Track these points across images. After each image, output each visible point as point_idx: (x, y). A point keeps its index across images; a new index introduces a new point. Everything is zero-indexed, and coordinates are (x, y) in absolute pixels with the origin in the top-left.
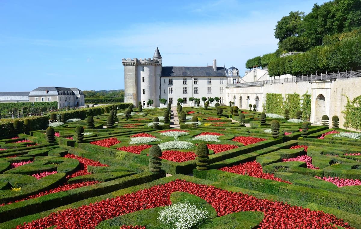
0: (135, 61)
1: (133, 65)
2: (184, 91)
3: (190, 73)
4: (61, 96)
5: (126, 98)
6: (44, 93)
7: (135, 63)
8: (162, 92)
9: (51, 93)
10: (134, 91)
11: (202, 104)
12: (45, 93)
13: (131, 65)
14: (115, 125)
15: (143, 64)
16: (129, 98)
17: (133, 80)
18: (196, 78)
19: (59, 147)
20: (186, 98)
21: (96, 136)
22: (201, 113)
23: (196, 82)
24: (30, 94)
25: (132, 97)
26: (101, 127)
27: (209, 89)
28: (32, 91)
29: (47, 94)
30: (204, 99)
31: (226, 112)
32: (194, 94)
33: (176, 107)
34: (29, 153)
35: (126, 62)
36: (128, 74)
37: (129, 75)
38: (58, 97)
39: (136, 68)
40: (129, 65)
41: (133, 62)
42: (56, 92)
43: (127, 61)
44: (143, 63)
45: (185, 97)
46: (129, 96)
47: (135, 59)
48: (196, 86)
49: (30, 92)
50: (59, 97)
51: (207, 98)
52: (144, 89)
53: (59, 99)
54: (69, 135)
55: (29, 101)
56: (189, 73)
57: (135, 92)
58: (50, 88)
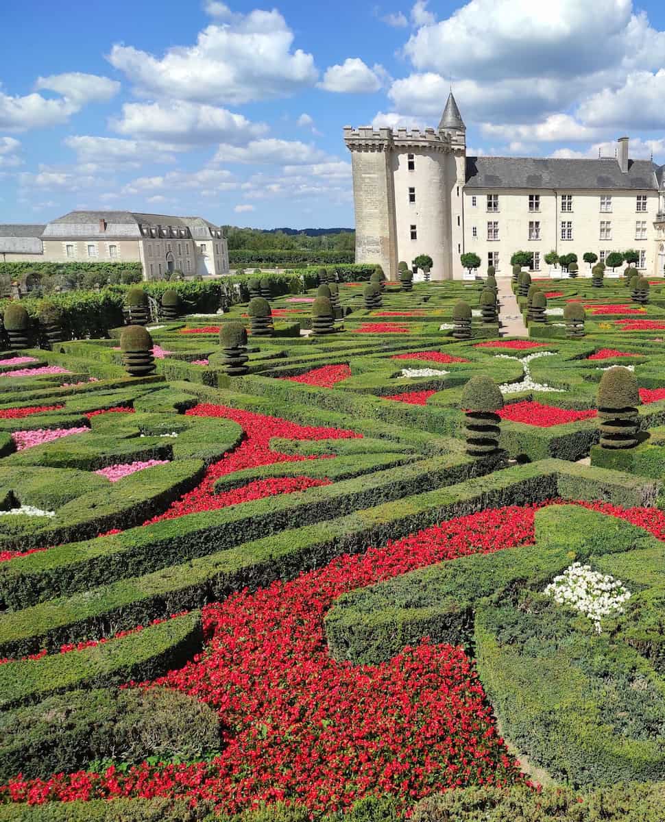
0: (385, 135)
1: (380, 148)
2: (531, 231)
3: (550, 179)
4: (150, 242)
5: (359, 251)
6: (93, 229)
7: (386, 143)
8: (469, 233)
9: (116, 229)
10: (383, 228)
11: (585, 270)
12: (96, 229)
13: (373, 148)
14: (337, 325)
15: (410, 146)
16: (369, 251)
17: (381, 194)
18: (567, 193)
19: (168, 387)
20: (537, 254)
21: (283, 355)
22: (585, 296)
23: (566, 207)
24: (46, 233)
25: (379, 248)
26: (294, 332)
27: (605, 228)
28: (52, 223)
29: (103, 234)
30: (590, 258)
31: (656, 292)
32: (560, 242)
33: (510, 280)
34: (68, 404)
35: (357, 137)
36: (363, 175)
37: (367, 180)
38: (141, 242)
39: (387, 157)
40: (367, 148)
41: (380, 140)
42: (134, 230)
43: (358, 135)
44: (410, 143)
45: (534, 250)
46: (369, 243)
47: (386, 131)
48: (566, 217)
49: (44, 227)
50: (144, 244)
51: (598, 255)
52: (413, 224)
53: (145, 251)
54: (198, 352)
55: (42, 254)
56: (546, 177)
57: (387, 234)
58: (111, 214)
